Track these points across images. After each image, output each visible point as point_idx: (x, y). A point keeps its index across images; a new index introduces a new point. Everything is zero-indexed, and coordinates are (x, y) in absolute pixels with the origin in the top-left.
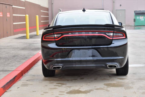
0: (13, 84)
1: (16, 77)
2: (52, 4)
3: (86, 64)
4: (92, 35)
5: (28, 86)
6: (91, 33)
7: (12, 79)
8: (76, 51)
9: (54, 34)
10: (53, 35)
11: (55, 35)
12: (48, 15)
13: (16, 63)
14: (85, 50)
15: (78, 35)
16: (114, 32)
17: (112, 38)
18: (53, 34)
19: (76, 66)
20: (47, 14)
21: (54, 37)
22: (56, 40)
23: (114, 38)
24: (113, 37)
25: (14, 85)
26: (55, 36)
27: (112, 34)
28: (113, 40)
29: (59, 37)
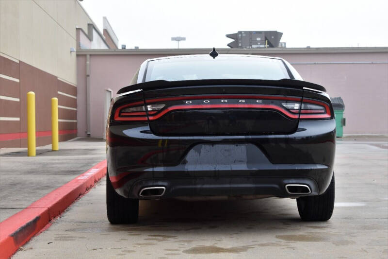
0: (34, 236)
1: (38, 219)
2: (88, 76)
3: (230, 183)
4: (246, 106)
5: (75, 240)
6: (244, 101)
7: (31, 223)
8: (205, 148)
9: (146, 104)
10: (144, 107)
11: (149, 106)
12: (76, 106)
13: (27, 195)
14: (227, 147)
15: (209, 106)
16: (302, 100)
17: (296, 116)
18: (143, 102)
19: (205, 186)
20: (74, 103)
21: (147, 111)
22: (151, 118)
23: (302, 117)
24: (300, 113)
25: (35, 238)
26: (149, 109)
27: (296, 106)
28: (299, 120)
29: (159, 111)
